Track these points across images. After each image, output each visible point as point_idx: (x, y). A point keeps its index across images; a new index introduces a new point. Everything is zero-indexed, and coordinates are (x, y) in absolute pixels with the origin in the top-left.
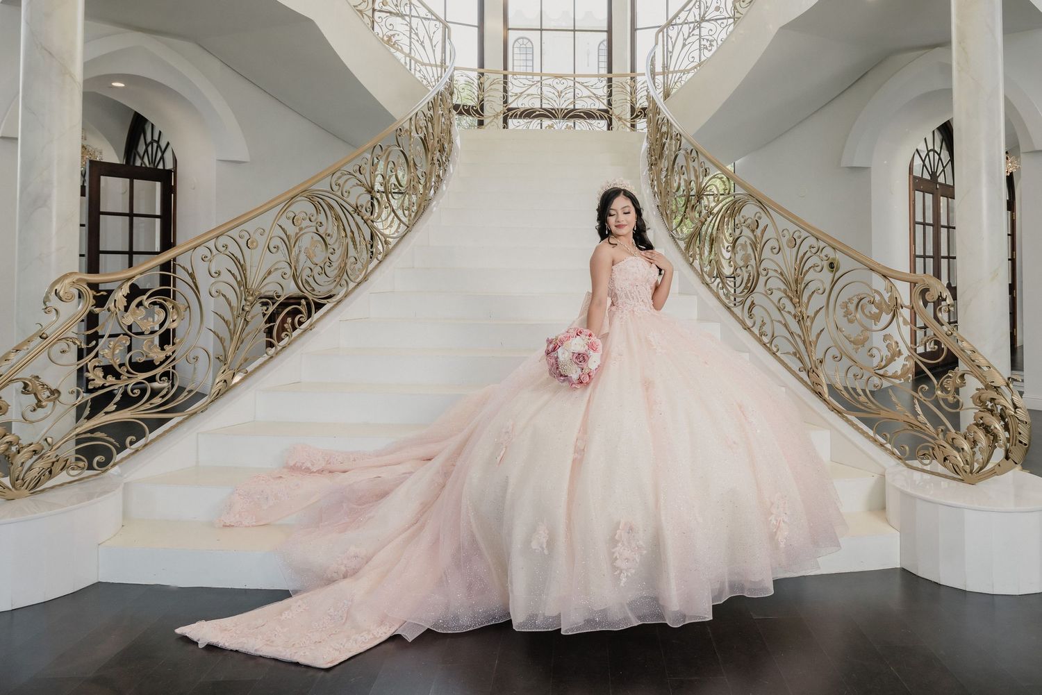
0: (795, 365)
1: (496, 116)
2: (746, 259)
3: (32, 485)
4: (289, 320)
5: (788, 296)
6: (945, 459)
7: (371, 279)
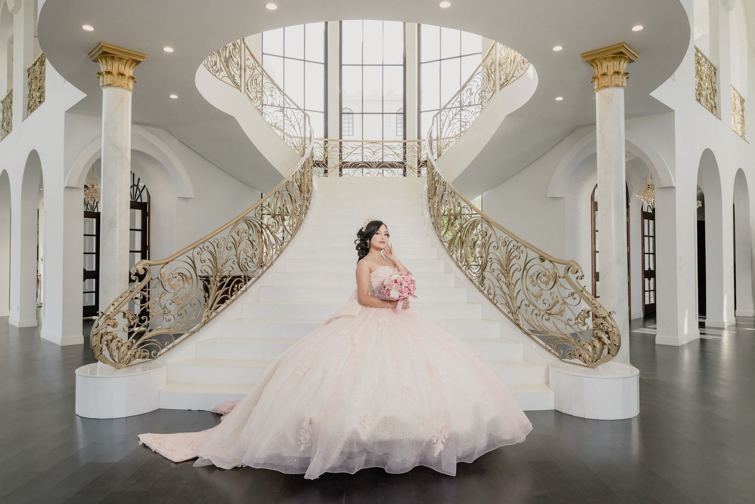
0: (506, 310)
1: (335, 167)
2: (480, 252)
3: (127, 362)
4: (236, 286)
5: (502, 273)
6: (580, 355)
7: (274, 265)
